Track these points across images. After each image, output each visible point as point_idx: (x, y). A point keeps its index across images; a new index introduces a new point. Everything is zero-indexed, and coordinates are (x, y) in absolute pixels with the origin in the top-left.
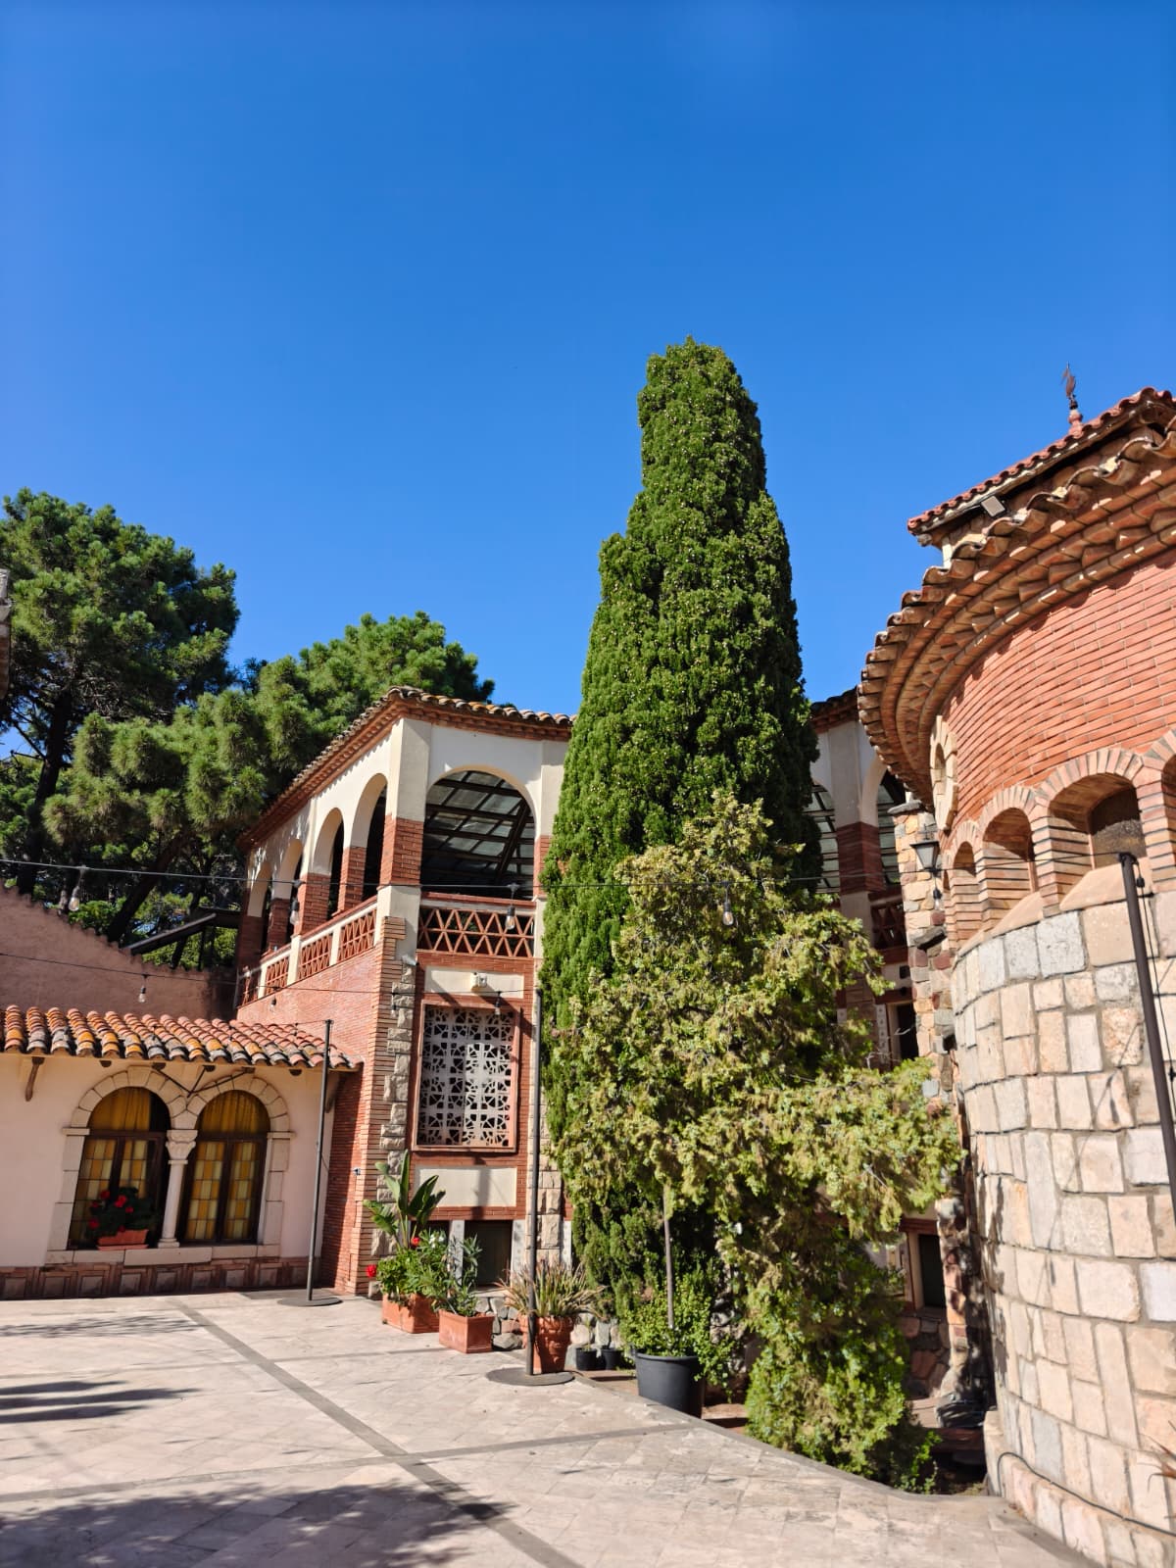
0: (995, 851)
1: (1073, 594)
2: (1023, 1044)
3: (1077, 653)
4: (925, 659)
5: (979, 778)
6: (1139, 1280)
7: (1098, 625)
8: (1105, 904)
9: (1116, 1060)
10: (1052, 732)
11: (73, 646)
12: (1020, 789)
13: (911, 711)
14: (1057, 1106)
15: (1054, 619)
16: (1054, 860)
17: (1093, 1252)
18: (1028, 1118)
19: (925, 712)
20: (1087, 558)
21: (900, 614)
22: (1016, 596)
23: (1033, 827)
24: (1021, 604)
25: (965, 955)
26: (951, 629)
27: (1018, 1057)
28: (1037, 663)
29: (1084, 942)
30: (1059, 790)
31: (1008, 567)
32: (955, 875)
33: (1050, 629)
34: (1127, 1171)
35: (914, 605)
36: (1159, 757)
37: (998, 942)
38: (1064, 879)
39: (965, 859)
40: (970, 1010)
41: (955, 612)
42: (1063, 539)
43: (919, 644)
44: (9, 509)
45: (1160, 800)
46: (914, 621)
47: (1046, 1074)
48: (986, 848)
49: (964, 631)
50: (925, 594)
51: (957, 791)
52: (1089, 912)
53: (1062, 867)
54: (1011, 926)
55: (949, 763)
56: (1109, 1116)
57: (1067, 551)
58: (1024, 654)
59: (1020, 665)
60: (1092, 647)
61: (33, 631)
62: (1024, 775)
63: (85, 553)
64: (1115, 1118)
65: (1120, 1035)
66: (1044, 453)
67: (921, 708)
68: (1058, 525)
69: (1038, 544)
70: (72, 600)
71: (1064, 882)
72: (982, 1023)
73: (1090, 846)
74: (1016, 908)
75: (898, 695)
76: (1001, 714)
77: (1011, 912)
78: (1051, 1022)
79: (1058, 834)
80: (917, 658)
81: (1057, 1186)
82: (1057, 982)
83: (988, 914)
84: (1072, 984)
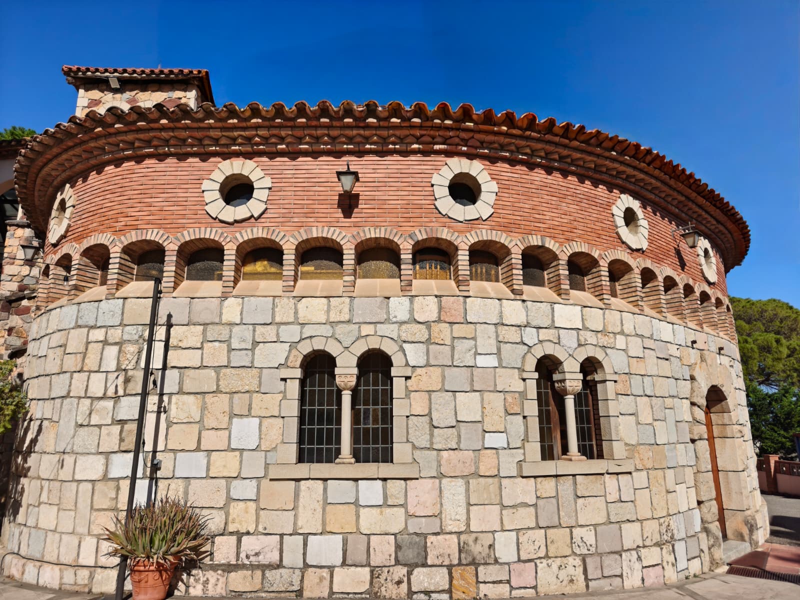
0: (85, 262)
1: (160, 155)
2: (76, 357)
3: (155, 182)
4: (71, 153)
5: (86, 224)
6: (107, 462)
7: (168, 173)
8: (138, 298)
9: (123, 367)
10: (133, 214)
12: (109, 236)
13: (50, 175)
14: (87, 386)
15: (148, 162)
16: (118, 273)
17: (88, 452)
18: (69, 392)
19: (59, 179)
20: (172, 142)
21: (66, 124)
22: (133, 143)
23: (111, 256)
24: (134, 148)
25: (51, 310)
26: (92, 145)
27: (71, 363)
28: (134, 179)
29: (123, 313)
30: (130, 242)
31: (134, 128)
32: (55, 269)
33: (145, 166)
34: (115, 415)
35: (75, 123)
36: (179, 240)
37: (75, 307)
38: (120, 283)
39: (65, 262)
40: (47, 338)
41: (98, 137)
42: (164, 128)
43: (70, 144)
45: (174, 258)
46: (72, 131)
47: (85, 371)
48: (81, 259)
49: (99, 148)
50: (85, 121)
51: (69, 226)
52: (129, 300)
53: (121, 278)
54: (86, 300)
55: (68, 212)
56: (114, 391)
57: (164, 135)
58: (128, 172)
59: (124, 177)
60: (162, 182)
62: (113, 229)
64: (116, 392)
65: (128, 356)
66: (148, 71)
67: (58, 176)
68: (164, 121)
69: (152, 125)
71: (120, 284)
72: (53, 344)
73: (135, 271)
74: (88, 292)
75: (46, 164)
76: (108, 196)
77: (85, 293)
78: (95, 348)
79: (123, 262)
80: (66, 150)
81: (76, 423)
82: (103, 330)
83: (73, 292)
84: (111, 331)
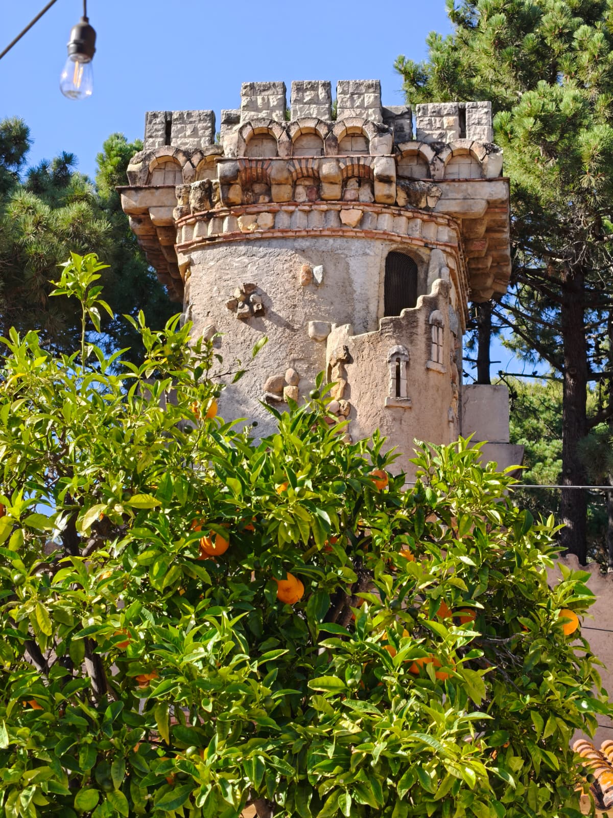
11: (588, 191)
44: (457, 18)
61: (528, 181)
63: (571, 49)
70: (574, 124)
